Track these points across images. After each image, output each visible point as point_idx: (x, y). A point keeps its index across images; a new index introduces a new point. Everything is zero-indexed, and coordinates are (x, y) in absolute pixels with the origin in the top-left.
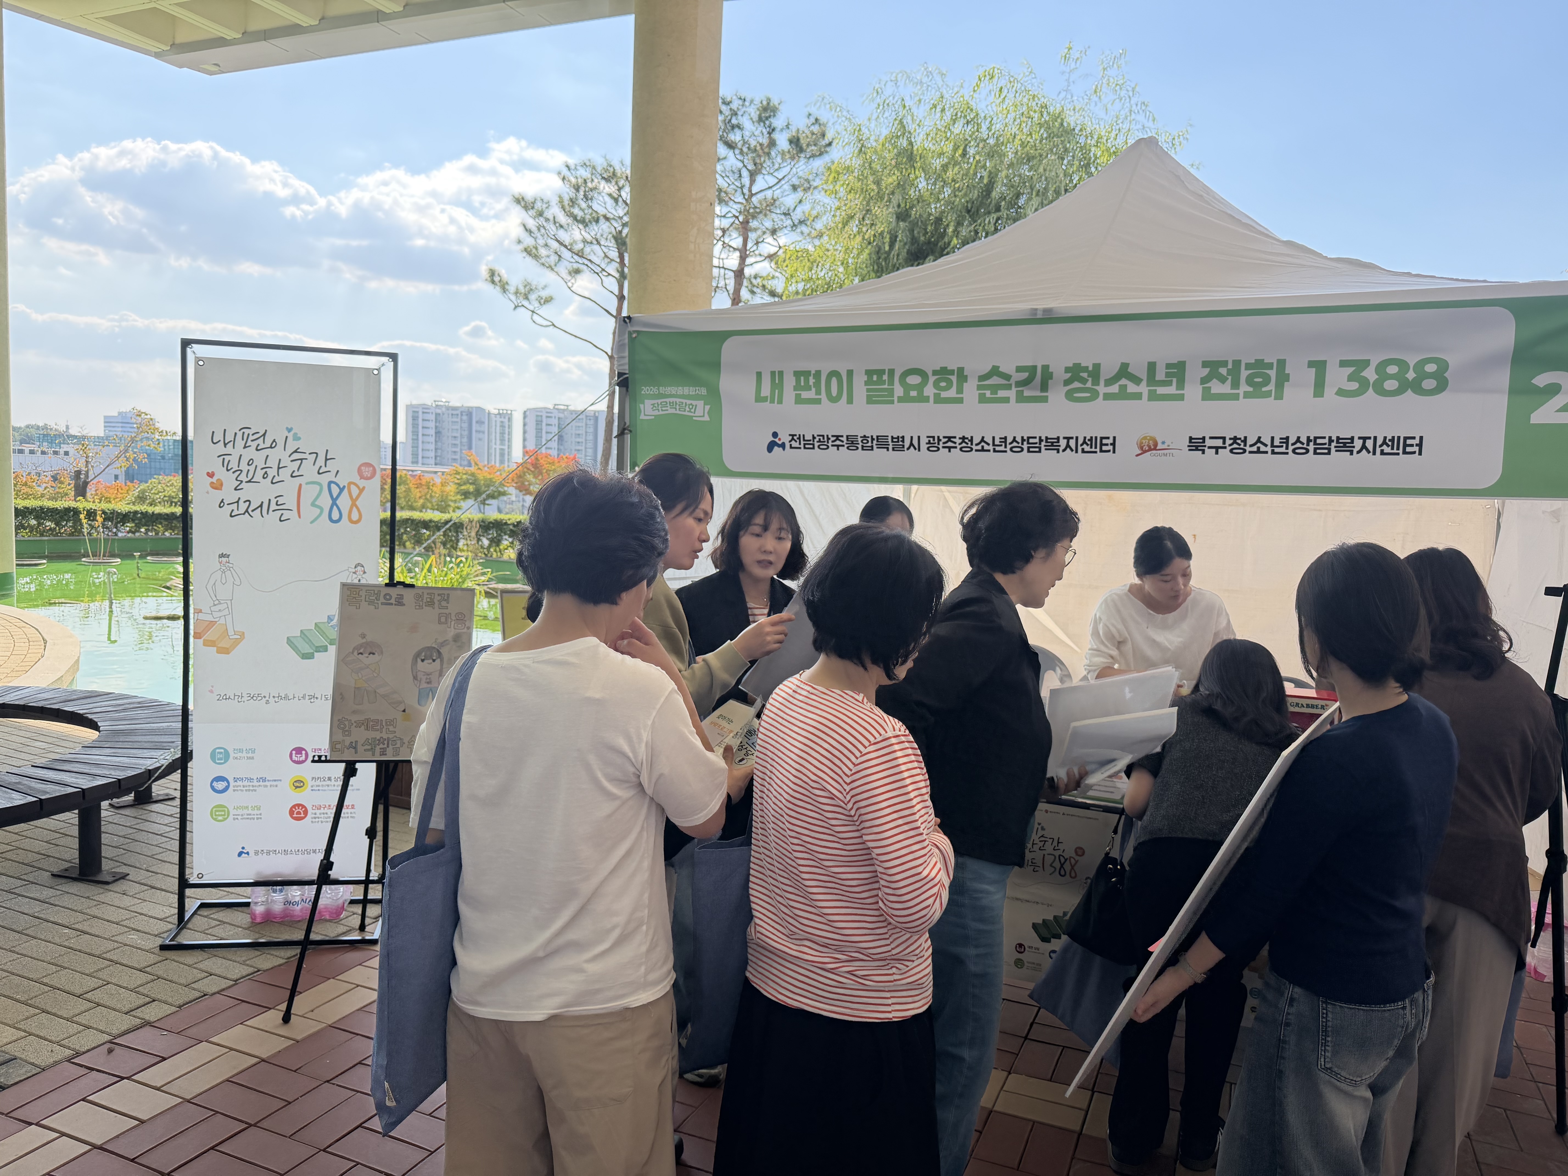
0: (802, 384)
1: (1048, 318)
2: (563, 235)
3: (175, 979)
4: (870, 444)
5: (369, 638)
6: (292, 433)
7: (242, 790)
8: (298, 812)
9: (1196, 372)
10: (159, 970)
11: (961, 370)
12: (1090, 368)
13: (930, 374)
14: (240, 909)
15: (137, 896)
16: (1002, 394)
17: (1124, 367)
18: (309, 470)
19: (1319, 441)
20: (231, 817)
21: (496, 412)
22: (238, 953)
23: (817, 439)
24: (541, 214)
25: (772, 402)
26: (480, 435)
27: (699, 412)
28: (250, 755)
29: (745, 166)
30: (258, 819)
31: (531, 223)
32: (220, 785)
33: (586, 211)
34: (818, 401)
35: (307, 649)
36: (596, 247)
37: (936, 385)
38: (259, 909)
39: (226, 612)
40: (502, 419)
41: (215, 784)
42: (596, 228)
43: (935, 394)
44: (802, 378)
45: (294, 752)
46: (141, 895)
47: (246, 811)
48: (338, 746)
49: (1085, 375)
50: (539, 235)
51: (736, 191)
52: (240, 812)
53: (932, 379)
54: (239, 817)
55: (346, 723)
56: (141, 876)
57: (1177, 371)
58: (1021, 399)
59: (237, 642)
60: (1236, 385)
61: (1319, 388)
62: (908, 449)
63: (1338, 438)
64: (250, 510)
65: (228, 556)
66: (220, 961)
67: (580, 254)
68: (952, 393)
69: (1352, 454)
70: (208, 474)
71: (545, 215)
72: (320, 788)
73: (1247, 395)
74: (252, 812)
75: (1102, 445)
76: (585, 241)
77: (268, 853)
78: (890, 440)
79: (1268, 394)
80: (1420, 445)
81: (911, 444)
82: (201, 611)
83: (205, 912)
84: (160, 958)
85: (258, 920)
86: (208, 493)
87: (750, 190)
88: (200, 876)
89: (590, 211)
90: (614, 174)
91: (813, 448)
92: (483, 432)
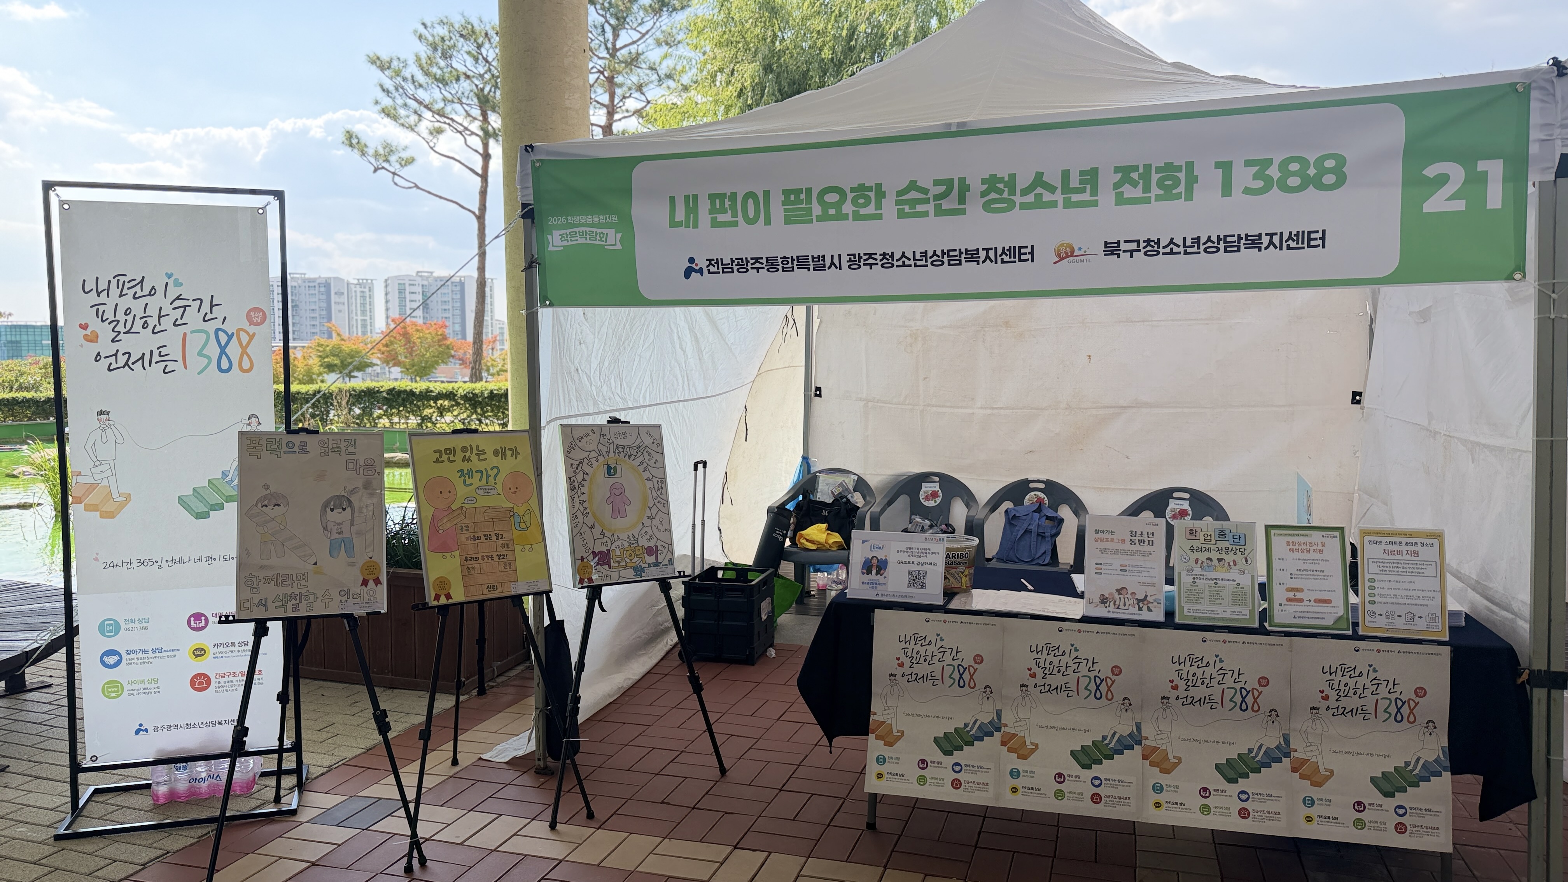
0: (718, 207)
1: (963, 131)
2: (421, 94)
3: (75, 868)
4: (790, 265)
5: (273, 489)
6: (173, 279)
7: (136, 664)
8: (200, 682)
9: (1107, 179)
10: (56, 861)
11: (879, 186)
12: (1006, 179)
13: (848, 191)
14: (139, 791)
15: (21, 787)
16: (920, 208)
17: (1039, 175)
18: (193, 316)
19: (1228, 239)
20: (126, 692)
21: (356, 282)
22: (143, 836)
23: (736, 263)
24: (398, 73)
25: (687, 226)
26: (341, 307)
27: (611, 241)
28: (144, 625)
29: (607, 21)
30: (155, 692)
31: (389, 84)
32: (112, 660)
33: (445, 70)
34: (735, 224)
35: (202, 508)
36: (458, 107)
37: (854, 202)
38: (162, 790)
39: (109, 473)
40: (362, 289)
41: (106, 659)
42: (456, 86)
43: (853, 211)
44: (717, 201)
45: (192, 619)
46: (26, 787)
47: (142, 686)
48: (247, 605)
49: (1001, 186)
50: (396, 95)
51: (600, 46)
52: (135, 687)
53: (850, 196)
54: (135, 692)
55: (254, 579)
56: (24, 766)
57: (1091, 177)
58: (940, 212)
59: (122, 505)
60: (1147, 189)
61: (1227, 189)
62: (829, 268)
63: (1246, 235)
64: (130, 363)
65: (108, 413)
66: (123, 846)
67: (441, 113)
68: (871, 209)
69: (1260, 250)
70: (81, 326)
71: (402, 74)
72: (223, 655)
73: (1158, 198)
74: (149, 686)
75: (1020, 254)
76: (444, 99)
77: (169, 728)
78: (810, 260)
79: (1178, 196)
80: (1323, 238)
81: (832, 263)
82: (80, 474)
83: (100, 798)
84: (56, 849)
85: (162, 801)
86: (82, 346)
87: (614, 45)
88: (94, 758)
89: (449, 69)
90: (473, 32)
91: (732, 272)
92: (344, 304)
